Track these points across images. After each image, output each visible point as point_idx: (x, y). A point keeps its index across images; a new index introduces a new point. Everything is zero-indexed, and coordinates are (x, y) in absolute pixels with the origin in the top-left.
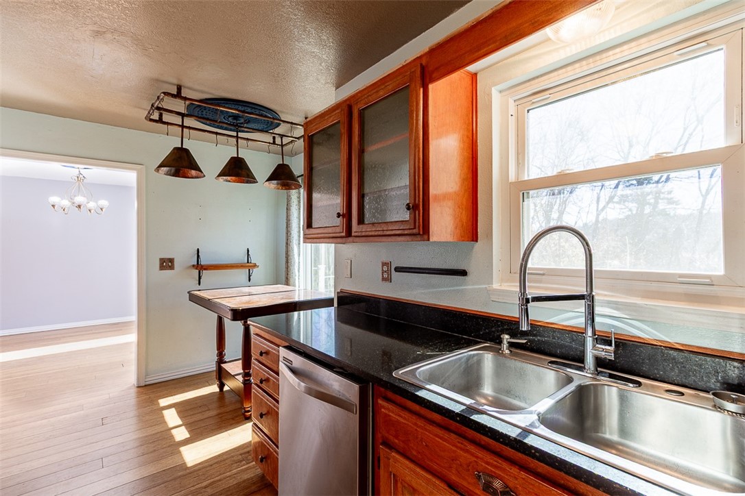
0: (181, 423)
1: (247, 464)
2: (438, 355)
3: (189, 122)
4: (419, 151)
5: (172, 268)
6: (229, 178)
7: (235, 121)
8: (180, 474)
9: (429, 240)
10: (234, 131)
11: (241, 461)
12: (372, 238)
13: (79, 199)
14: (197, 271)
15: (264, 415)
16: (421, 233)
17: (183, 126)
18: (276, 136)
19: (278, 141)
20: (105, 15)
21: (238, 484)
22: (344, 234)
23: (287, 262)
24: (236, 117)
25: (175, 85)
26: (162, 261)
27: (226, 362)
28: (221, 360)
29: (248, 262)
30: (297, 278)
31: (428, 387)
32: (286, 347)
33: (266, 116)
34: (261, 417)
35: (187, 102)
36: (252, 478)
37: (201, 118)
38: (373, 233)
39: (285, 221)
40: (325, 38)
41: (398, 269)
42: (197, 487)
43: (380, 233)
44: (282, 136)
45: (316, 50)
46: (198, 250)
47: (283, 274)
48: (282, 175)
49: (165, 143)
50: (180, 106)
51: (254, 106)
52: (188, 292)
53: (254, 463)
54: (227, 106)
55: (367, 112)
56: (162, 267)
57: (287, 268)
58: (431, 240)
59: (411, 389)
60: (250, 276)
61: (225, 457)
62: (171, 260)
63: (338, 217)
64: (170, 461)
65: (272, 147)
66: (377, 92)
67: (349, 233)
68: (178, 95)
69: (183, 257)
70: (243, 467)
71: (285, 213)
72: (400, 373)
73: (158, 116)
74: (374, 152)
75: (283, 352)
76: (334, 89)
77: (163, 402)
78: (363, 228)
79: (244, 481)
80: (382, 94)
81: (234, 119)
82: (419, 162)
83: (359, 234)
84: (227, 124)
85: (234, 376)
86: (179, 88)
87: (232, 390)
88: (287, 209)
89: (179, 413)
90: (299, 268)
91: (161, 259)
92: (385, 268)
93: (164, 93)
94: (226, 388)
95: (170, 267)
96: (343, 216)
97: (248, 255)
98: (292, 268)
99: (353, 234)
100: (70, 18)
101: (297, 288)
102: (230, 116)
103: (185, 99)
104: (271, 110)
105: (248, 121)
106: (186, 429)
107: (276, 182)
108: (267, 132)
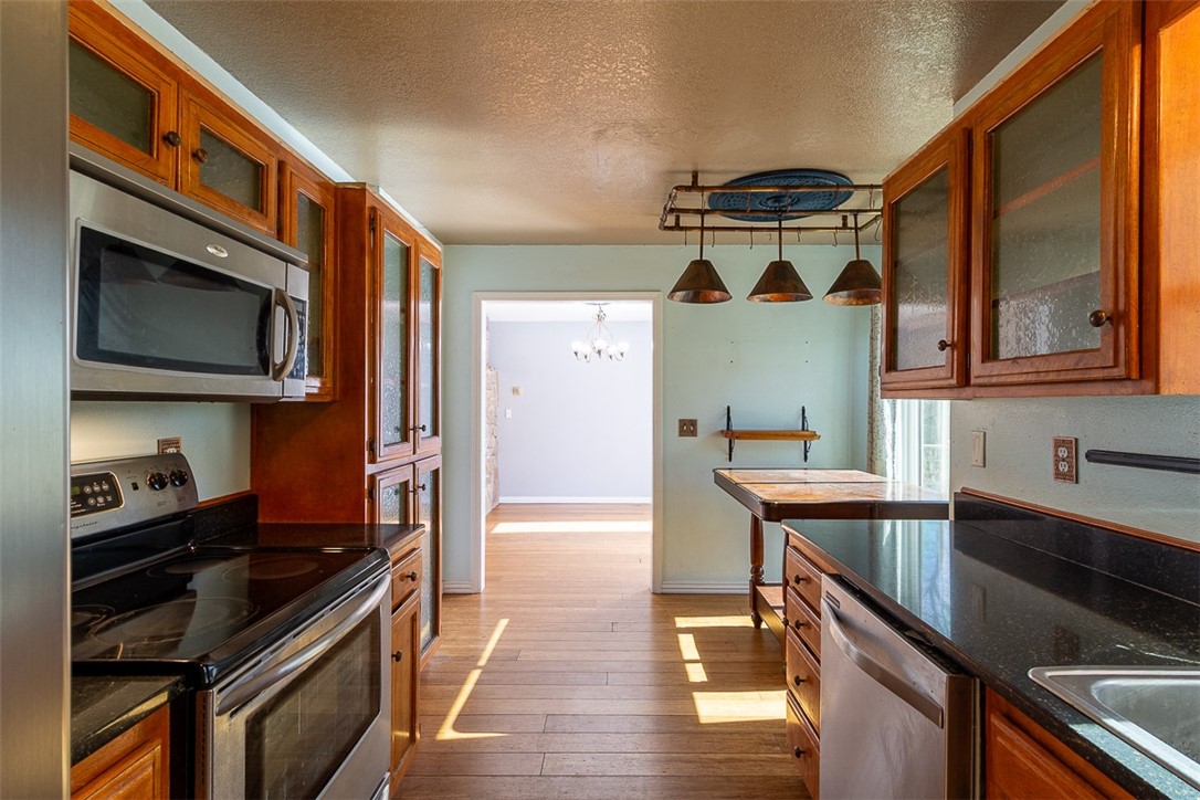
0: (698, 657)
1: (784, 753)
2: (1179, 663)
3: (711, 220)
4: (1128, 191)
5: (694, 433)
6: (768, 296)
7: (777, 205)
8: (690, 728)
9: (1157, 391)
10: (773, 220)
11: (774, 745)
12: (1013, 389)
13: (600, 344)
14: (728, 440)
15: (803, 681)
16: (1135, 375)
17: (703, 229)
18: (848, 214)
19: (851, 222)
20: (604, 108)
21: (766, 779)
22: (954, 382)
23: (871, 431)
24: (777, 198)
25: (687, 172)
26: (683, 423)
27: (763, 585)
28: (757, 581)
29: (803, 429)
30: (889, 461)
31: (1111, 722)
32: (833, 576)
33: (825, 186)
34: (798, 684)
35: (707, 194)
36: (788, 778)
37: (729, 212)
38: (1015, 379)
39: (868, 359)
40: (918, 17)
41: (1093, 456)
42: (708, 756)
43: (1030, 378)
44: (856, 212)
45: (902, 46)
46: (729, 408)
47: (865, 453)
48: (855, 281)
49: (678, 257)
50: (697, 200)
51: (803, 174)
52: (714, 471)
53: (789, 755)
54: (762, 184)
55: (1005, 135)
56: (682, 433)
57: (872, 441)
58: (1165, 391)
59: (1063, 716)
60: (806, 452)
61: (751, 729)
62: (693, 423)
63: (942, 348)
64: (679, 707)
65: (841, 234)
66: (1025, 86)
67: (964, 379)
68: (694, 186)
69: (709, 419)
70: (777, 756)
71: (868, 347)
72: (1048, 676)
73: (673, 221)
74: (1018, 214)
75: (828, 585)
76: (952, 102)
77: (681, 622)
78: (993, 368)
79: (775, 777)
80: (1036, 86)
81: (776, 201)
82: (1128, 216)
83: (986, 380)
84: (764, 211)
85: (773, 608)
86: (695, 176)
87: (769, 630)
88: (872, 338)
89: (698, 643)
90: (894, 443)
91: (681, 421)
92: (1063, 452)
93: (676, 188)
94: (764, 626)
95: (692, 432)
96: (953, 346)
97: (804, 418)
98: (879, 442)
99: (973, 381)
100: (572, 126)
101: (889, 479)
102: (768, 199)
103: (703, 189)
104: (837, 174)
105: (798, 201)
106: (704, 668)
107: (845, 292)
108: (830, 210)
